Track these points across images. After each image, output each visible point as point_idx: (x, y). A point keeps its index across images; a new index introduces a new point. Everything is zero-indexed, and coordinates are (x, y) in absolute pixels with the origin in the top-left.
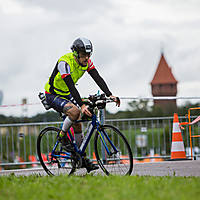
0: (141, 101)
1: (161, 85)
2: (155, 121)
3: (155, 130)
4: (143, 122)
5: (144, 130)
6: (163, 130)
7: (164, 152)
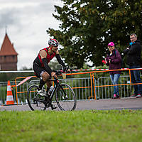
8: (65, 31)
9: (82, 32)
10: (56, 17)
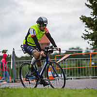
8: (95, 17)
10: (88, 6)
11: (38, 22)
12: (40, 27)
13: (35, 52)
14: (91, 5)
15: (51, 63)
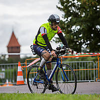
0: (2, 56)
1: (12, 48)
2: (9, 66)
3: (9, 70)
4: (3, 66)
5: (3, 70)
6: (13, 70)
7: (13, 81)
8: (67, 20)
9: (82, 21)
10: (59, 8)
11: (49, 20)
12: (52, 25)
13: (46, 53)
14: (62, 7)
15: (62, 65)
